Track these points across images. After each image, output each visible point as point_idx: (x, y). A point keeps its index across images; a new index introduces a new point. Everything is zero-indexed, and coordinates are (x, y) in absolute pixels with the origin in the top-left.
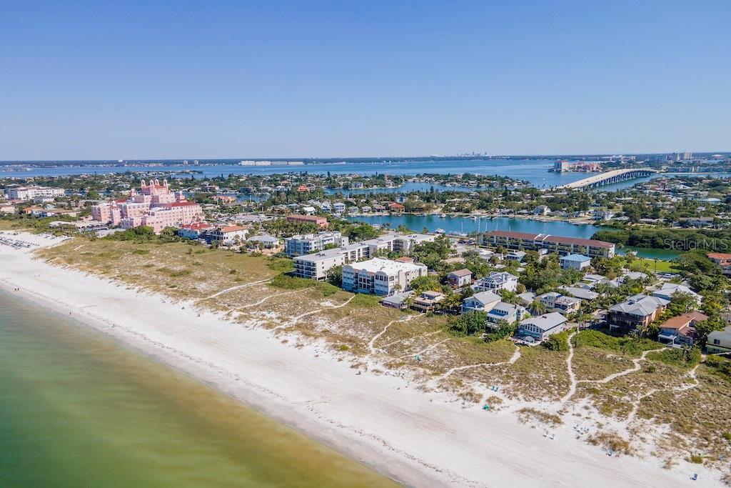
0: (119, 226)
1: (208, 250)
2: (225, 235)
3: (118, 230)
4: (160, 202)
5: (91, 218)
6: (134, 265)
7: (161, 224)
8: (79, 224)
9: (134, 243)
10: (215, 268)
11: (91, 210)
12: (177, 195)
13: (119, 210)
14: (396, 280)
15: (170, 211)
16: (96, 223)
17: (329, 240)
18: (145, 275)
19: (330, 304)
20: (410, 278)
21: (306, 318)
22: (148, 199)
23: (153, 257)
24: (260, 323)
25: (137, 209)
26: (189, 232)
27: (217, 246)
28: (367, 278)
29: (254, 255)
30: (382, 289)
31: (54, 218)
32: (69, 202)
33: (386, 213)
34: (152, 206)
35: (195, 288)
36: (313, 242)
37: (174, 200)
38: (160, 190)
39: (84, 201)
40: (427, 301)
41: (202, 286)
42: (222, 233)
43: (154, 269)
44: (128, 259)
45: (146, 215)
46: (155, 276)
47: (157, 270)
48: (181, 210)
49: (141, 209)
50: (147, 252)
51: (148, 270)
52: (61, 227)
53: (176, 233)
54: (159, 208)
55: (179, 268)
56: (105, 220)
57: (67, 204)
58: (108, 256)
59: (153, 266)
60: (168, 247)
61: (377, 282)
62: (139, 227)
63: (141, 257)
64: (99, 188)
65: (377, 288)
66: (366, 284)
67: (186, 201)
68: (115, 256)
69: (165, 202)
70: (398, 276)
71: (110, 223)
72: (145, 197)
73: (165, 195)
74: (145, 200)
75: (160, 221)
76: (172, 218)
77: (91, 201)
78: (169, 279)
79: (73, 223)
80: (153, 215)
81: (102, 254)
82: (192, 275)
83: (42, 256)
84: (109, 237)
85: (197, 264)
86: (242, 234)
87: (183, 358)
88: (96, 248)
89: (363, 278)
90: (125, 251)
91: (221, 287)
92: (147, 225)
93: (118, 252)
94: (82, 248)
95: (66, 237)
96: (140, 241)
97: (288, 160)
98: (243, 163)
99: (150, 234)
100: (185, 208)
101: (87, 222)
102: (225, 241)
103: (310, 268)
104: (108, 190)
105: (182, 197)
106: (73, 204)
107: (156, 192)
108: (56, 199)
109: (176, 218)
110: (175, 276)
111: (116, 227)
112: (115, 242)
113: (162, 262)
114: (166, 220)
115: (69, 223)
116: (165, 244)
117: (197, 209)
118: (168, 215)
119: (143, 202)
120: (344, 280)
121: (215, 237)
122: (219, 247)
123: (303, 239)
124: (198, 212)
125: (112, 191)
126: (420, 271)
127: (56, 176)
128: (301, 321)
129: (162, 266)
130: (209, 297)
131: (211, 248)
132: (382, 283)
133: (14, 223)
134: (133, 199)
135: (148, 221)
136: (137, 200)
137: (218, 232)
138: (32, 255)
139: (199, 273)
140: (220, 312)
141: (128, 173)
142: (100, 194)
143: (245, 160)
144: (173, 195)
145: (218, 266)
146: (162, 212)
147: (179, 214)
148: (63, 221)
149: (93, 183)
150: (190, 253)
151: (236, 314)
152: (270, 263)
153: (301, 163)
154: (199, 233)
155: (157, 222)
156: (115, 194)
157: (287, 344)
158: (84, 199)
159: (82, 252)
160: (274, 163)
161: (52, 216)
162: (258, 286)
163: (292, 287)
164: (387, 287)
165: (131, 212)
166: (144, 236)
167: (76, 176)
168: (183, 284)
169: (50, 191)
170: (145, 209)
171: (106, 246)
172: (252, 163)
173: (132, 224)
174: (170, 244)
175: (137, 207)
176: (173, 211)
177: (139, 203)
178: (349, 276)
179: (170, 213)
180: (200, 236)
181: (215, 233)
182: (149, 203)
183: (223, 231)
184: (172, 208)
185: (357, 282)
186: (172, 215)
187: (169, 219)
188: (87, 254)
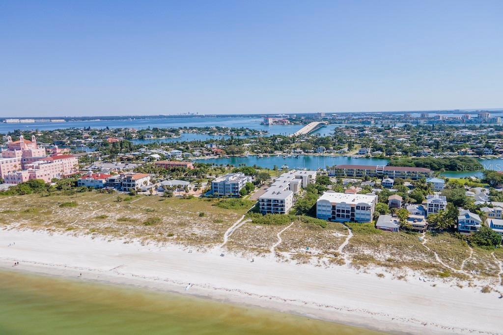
2: (136, 182)
4: (35, 156)
7: (49, 177)
15: (52, 164)
22: (19, 154)
25: (9, 164)
28: (345, 209)
34: (23, 161)
38: (29, 145)
42: (134, 181)
48: (61, 162)
53: (76, 183)
54: (39, 162)
61: (357, 211)
65: (357, 216)
66: (345, 214)
69: (39, 156)
72: (18, 151)
74: (17, 155)
80: (37, 168)
89: (341, 209)
92: (37, 178)
100: (65, 161)
107: (26, 147)
109: (57, 169)
118: (51, 168)
119: (16, 157)
121: (124, 185)
136: (6, 155)
137: (129, 179)
146: (45, 165)
147: (60, 166)
154: (104, 181)
155: (46, 175)
165: (4, 166)
170: (18, 163)
175: (9, 162)
176: (55, 163)
177: (9, 157)
178: (324, 209)
179: (52, 166)
180: (105, 185)
181: (124, 181)
182: (20, 158)
183: (133, 178)
184: (54, 161)
185: (334, 213)
186: (54, 167)
187: (52, 171)
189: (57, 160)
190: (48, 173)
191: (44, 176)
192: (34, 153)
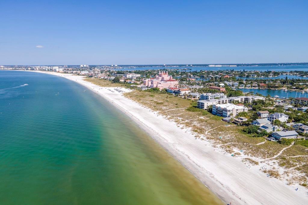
1: (174, 97)
2: (181, 92)
4: (164, 79)
5: (143, 84)
6: (148, 100)
7: (163, 87)
8: (139, 86)
9: (152, 93)
13: (151, 82)
14: (231, 112)
17: (217, 96)
19: (203, 118)
20: (239, 112)
21: (191, 121)
23: (155, 98)
24: (174, 120)
26: (170, 90)
27: (177, 96)
28: (220, 110)
30: (225, 115)
31: (133, 84)
32: (140, 79)
33: (257, 88)
34: (161, 81)
35: (161, 108)
36: (210, 96)
37: (169, 79)
38: (165, 75)
40: (240, 121)
41: (164, 108)
44: (147, 98)
45: (158, 84)
47: (153, 102)
49: (158, 82)
50: (154, 96)
51: (151, 101)
53: (166, 90)
55: (160, 102)
56: (146, 85)
58: (142, 96)
60: (161, 95)
61: (224, 112)
62: (155, 88)
63: (151, 97)
65: (224, 114)
66: (220, 112)
67: (173, 79)
70: (232, 110)
72: (160, 77)
74: (160, 79)
75: (162, 86)
78: (155, 105)
80: (161, 84)
81: (140, 96)
83: (124, 95)
84: (145, 91)
85: (167, 101)
87: (146, 126)
88: (140, 94)
89: (219, 110)
90: (148, 95)
91: (170, 108)
93: (146, 95)
94: (136, 93)
96: (154, 92)
97: (230, 65)
98: (210, 66)
99: (158, 90)
100: (172, 82)
101: (141, 85)
102: (181, 94)
103: (202, 105)
108: (137, 78)
109: (168, 85)
110: (158, 104)
111: (149, 87)
115: (136, 85)
117: (176, 82)
118: (166, 84)
120: (213, 110)
121: (178, 93)
123: (207, 95)
126: (244, 109)
128: (189, 122)
129: (156, 100)
130: (164, 111)
132: (225, 112)
133: (123, 85)
135: (158, 86)
136: (157, 78)
137: (179, 91)
138: (122, 94)
139: (166, 104)
140: (164, 116)
143: (211, 65)
145: (173, 102)
146: (164, 83)
147: (170, 84)
150: (167, 97)
151: (169, 117)
153: (236, 66)
157: (179, 127)
160: (223, 66)
161: (133, 83)
162: (182, 110)
163: (193, 111)
164: (227, 114)
166: (156, 91)
168: (158, 106)
169: (136, 75)
171: (143, 93)
172: (213, 66)
173: (153, 87)
174: (163, 94)
175: (156, 81)
176: (167, 83)
178: (215, 109)
180: (173, 92)
185: (217, 111)
186: (167, 84)
187: (166, 85)
188: (137, 95)
189: (168, 82)
191: (160, 87)
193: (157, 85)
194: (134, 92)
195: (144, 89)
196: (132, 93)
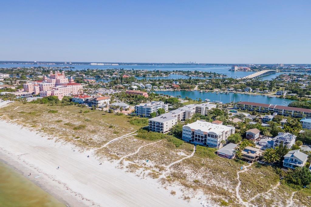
0: (39, 95)
1: (90, 111)
2: (99, 102)
3: (39, 97)
4: (61, 83)
5: (23, 90)
6: (50, 121)
7: (62, 95)
8: (16, 94)
9: (48, 105)
10: (99, 123)
11: (23, 86)
12: (69, 79)
13: (39, 86)
15: (66, 88)
16: (26, 93)
17: (159, 107)
18: (58, 128)
19: (183, 154)
22: (54, 81)
23: (61, 115)
25: (48, 86)
26: (78, 99)
27: (95, 108)
28: (200, 135)
29: (117, 114)
30: (212, 143)
31: (3, 90)
32: (11, 81)
34: (56, 85)
35: (92, 139)
37: (68, 82)
38: (60, 76)
39: (19, 80)
40: (251, 155)
41: (96, 138)
42: (97, 101)
43: (62, 123)
44: (46, 116)
45: (54, 90)
46: (64, 129)
47: (65, 124)
48: (72, 87)
49: (50, 86)
50: (56, 112)
51: (59, 124)
52: (6, 95)
53: (71, 100)
54: (60, 86)
55: (77, 123)
56: (31, 91)
57: (10, 82)
58: (34, 113)
59: (61, 121)
60: (67, 108)
61: (209, 138)
62: (50, 96)
63: (53, 115)
64: (27, 74)
65: (208, 142)
66: (200, 139)
67: (74, 83)
68: (38, 114)
69: (63, 83)
71: (33, 93)
73: (63, 79)
75: (61, 93)
76: (67, 91)
77: (23, 81)
78: (73, 132)
79: (13, 93)
80: (57, 89)
81: (30, 113)
82: (86, 128)
84: (33, 102)
85: (87, 120)
86: (108, 101)
88: (27, 109)
89: (198, 135)
90: (44, 111)
91: (108, 138)
92: (55, 95)
93: (40, 111)
94: (18, 108)
95: (10, 101)
96: (51, 104)
98: (92, 64)
99: (57, 100)
101: (21, 92)
102: (99, 105)
103: (159, 127)
104: (31, 75)
105: (72, 80)
106: (13, 82)
107: (58, 78)
108: (5, 79)
109: (69, 91)
110: (76, 129)
111: (37, 96)
112: (37, 105)
113: (66, 118)
114: (64, 92)
115: (11, 93)
116: (65, 107)
117: (80, 87)
118: (65, 90)
119: (52, 82)
120: (183, 135)
121: (93, 103)
122: (96, 109)
123: (146, 106)
124: (81, 88)
125: (33, 75)
127: (5, 68)
129: (67, 121)
130: (103, 147)
131: (92, 109)
132: (213, 139)
134: (46, 81)
135: (55, 93)
136: (48, 82)
137: (95, 100)
139: (90, 127)
141: (40, 67)
142: (27, 77)
144: (67, 79)
145: (100, 122)
146: (62, 88)
147: (71, 89)
148: (8, 92)
149: (23, 72)
150: (81, 113)
152: (129, 120)
153: (118, 64)
154: (84, 100)
155: (60, 94)
156: (35, 77)
158: (19, 79)
159: (19, 111)
160: (105, 64)
162: (130, 138)
163: (152, 139)
165: (45, 87)
166: (54, 101)
167: (15, 68)
169: (2, 75)
170: (53, 86)
171: (32, 107)
173: (46, 94)
174: (68, 106)
175: (48, 85)
176: (68, 87)
177: (50, 83)
178: (187, 133)
179: (66, 89)
180: (84, 102)
181: (93, 101)
182: (55, 83)
183: (97, 99)
184: (68, 86)
185: (193, 137)
186: (67, 90)
187: (65, 92)
188: (22, 112)
189: (69, 86)
190: (62, 93)
191: (59, 94)
192: (61, 81)
193: (53, 92)
194: (14, 106)
195: (30, 99)
196: (9, 107)
